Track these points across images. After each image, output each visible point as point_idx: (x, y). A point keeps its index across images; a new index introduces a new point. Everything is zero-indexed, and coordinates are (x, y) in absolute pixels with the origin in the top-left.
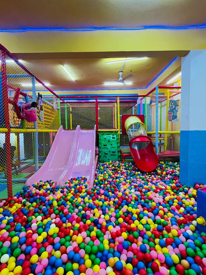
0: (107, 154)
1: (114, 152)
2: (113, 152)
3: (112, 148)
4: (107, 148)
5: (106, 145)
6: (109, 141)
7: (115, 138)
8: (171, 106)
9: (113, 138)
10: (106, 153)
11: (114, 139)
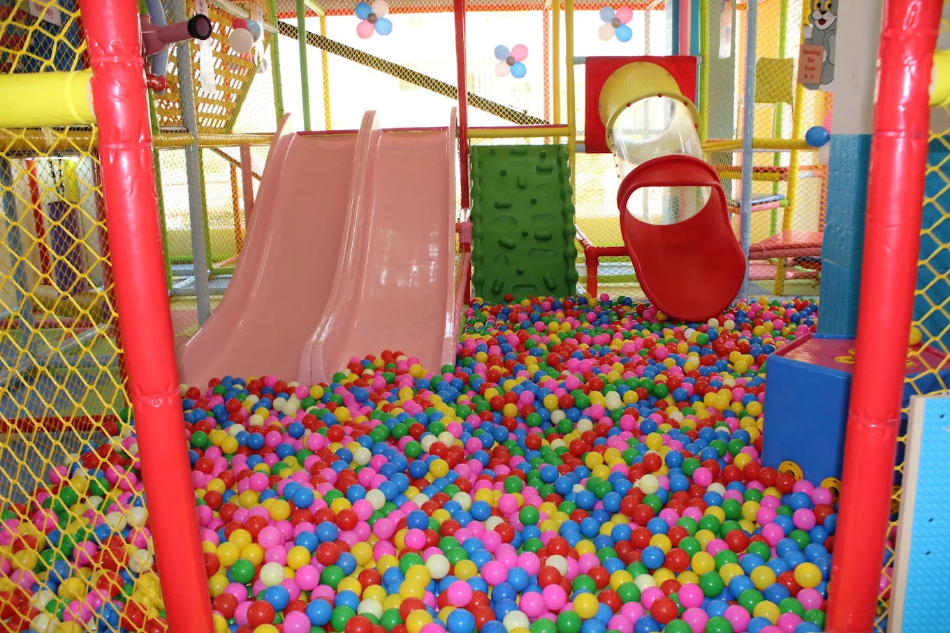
0: (510, 248)
1: (548, 238)
2: (540, 239)
3: (534, 217)
4: (514, 221)
5: (507, 207)
6: (522, 187)
7: (549, 170)
8: (817, 16)
9: (540, 170)
10: (509, 241)
11: (545, 178)
